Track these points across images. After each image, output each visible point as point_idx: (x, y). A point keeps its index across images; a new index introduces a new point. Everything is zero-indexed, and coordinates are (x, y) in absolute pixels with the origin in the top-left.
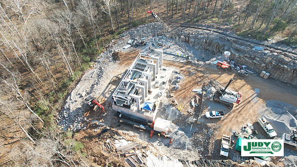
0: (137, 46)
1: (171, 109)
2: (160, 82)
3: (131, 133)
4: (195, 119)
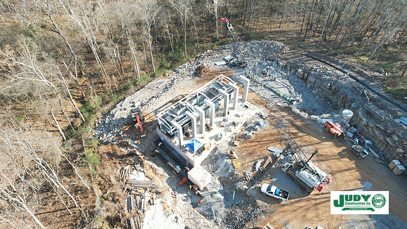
1: (226, 160)
2: (230, 121)
3: (160, 170)
4: (245, 187)
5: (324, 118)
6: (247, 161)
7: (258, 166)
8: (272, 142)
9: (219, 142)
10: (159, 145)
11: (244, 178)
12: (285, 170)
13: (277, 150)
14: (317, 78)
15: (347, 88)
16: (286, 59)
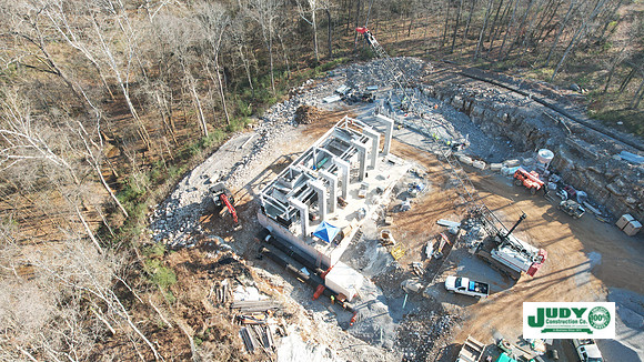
0: (353, 100)
1: (378, 249)
2: (372, 187)
3: (278, 280)
4: (419, 285)
5: (511, 166)
6: (411, 245)
7: (430, 251)
8: (442, 211)
9: (362, 222)
10: (267, 239)
11: (413, 273)
12: (473, 251)
13: (453, 222)
14: (485, 108)
15: (534, 117)
16: (433, 83)
